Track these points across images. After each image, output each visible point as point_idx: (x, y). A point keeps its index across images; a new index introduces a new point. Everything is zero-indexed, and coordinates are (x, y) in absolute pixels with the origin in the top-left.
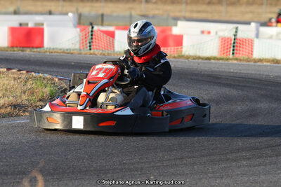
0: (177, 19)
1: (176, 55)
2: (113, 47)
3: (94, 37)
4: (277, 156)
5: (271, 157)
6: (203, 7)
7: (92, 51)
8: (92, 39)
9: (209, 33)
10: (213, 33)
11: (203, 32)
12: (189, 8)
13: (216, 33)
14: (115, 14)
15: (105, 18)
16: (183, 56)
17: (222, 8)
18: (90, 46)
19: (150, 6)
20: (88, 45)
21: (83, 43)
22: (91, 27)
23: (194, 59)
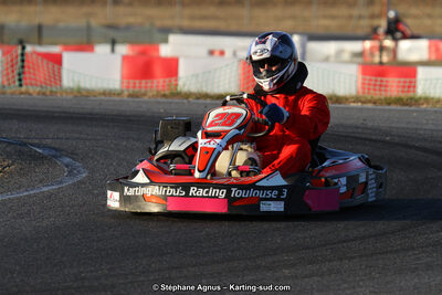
0: (166, 31)
1: (167, 92)
2: (60, 81)
3: (26, 64)
4: (341, 259)
5: (330, 261)
6: (212, 10)
7: (24, 89)
8: (23, 67)
9: (222, 53)
10: (228, 54)
11: (211, 53)
12: (188, 11)
13: (235, 54)
14: (62, 25)
15: (45, 32)
16: (178, 94)
17: (244, 12)
18: (20, 80)
19: (121, 10)
20: (17, 77)
21: (8, 74)
22: (20, 48)
23: (198, 98)
